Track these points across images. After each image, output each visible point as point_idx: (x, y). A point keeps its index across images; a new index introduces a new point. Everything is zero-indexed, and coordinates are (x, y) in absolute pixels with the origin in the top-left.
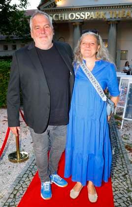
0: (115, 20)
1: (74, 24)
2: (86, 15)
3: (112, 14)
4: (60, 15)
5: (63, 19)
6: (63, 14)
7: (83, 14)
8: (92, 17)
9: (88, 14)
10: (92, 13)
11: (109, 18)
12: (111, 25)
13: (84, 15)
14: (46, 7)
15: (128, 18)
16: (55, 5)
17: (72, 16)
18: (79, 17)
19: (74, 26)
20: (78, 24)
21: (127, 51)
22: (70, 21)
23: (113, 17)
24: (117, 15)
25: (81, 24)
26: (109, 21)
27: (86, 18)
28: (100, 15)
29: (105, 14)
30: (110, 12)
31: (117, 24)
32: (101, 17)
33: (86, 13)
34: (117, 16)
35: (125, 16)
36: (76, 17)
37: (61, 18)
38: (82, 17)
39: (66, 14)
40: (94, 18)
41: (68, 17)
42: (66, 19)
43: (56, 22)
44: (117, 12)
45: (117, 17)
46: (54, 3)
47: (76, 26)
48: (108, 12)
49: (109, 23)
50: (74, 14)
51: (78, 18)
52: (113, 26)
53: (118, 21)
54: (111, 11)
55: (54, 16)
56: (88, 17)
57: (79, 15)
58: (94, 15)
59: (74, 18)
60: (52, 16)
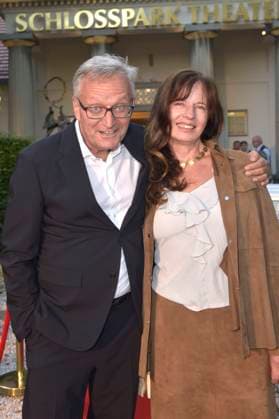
0: (206, 28)
1: (90, 41)
2: (124, 18)
3: (198, 12)
4: (48, 15)
5: (59, 26)
6: (58, 15)
7: (114, 13)
8: (141, 22)
9: (128, 14)
10: (141, 11)
11: (190, 22)
12: (197, 43)
13: (119, 15)
15: (242, 22)
17: (84, 18)
18: (104, 21)
19: (89, 46)
20: (101, 40)
21: (246, 111)
22: (79, 34)
23: (201, 22)
25: (111, 40)
26: (190, 32)
27: (125, 24)
28: (162, 16)
29: (177, 13)
30: (189, 9)
31: (212, 41)
32: (167, 21)
33: (124, 12)
34: (209, 18)
35: (233, 18)
36: (96, 21)
37: (54, 24)
38: (113, 23)
39: (66, 14)
40: (147, 23)
41: (72, 23)
42: (67, 26)
44: (211, 8)
45: (212, 21)
47: (95, 47)
48: (184, 9)
49: (189, 38)
50: (89, 13)
51: (100, 23)
52: (201, 43)
53: (215, 31)
54: (193, 6)
55: (31, 19)
56: (130, 21)
57: (105, 16)
58: (147, 15)
59: (88, 26)
60: (26, 19)
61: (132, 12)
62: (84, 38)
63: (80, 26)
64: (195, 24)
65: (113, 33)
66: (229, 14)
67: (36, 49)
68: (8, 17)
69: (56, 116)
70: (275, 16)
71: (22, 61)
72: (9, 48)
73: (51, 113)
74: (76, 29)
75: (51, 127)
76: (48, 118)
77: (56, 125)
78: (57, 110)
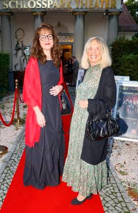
0: (82, 10)
1: (34, 14)
2: (48, 4)
3: (79, 3)
4: (17, 2)
5: (21, 7)
6: (21, 2)
7: (44, 2)
8: (55, 6)
9: (50, 2)
10: (56, 1)
12: (78, 17)
15: (96, 9)
17: (32, 3)
19: (34, 16)
20: (39, 13)
22: (30, 10)
23: (79, 7)
25: (43, 14)
26: (75, 12)
27: (49, 7)
28: (64, 4)
29: (70, 3)
31: (84, 16)
32: (66, 6)
35: (93, 6)
36: (37, 5)
37: (19, 6)
38: (44, 6)
39: (24, 2)
40: (58, 7)
41: (27, 6)
42: (25, 7)
43: (12, 10)
44: (84, 2)
45: (84, 7)
47: (36, 16)
48: (73, 1)
49: (75, 14)
50: (34, 1)
51: (39, 6)
52: (79, 17)
53: (85, 12)
55: (10, 3)
56: (51, 6)
57: (41, 3)
58: (58, 4)
59: (34, 7)
60: (8, 3)
61: (52, 2)
62: (32, 12)
63: (30, 7)
64: (77, 8)
65: (44, 10)
66: (91, 5)
67: (12, 17)
69: (20, 45)
70: (110, 7)
73: (18, 43)
74: (29, 8)
75: (18, 49)
76: (17, 46)
77: (20, 49)
78: (20, 43)
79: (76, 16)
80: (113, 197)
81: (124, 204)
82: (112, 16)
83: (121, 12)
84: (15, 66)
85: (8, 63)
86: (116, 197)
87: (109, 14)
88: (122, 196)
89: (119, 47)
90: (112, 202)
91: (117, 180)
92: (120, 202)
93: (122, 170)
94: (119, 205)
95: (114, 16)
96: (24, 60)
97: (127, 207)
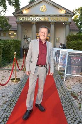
0: (53, 22)
1: (32, 23)
2: (39, 19)
4: (25, 18)
5: (27, 20)
6: (27, 18)
10: (42, 18)
11: (51, 20)
13: (38, 18)
14: (17, 13)
15: (60, 21)
16: (22, 13)
17: (31, 19)
18: (35, 19)
19: (32, 24)
20: (34, 23)
21: (60, 38)
22: (30, 22)
24: (54, 20)
26: (51, 22)
27: (39, 20)
29: (48, 19)
31: (54, 24)
32: (47, 20)
33: (39, 18)
36: (34, 19)
37: (26, 20)
38: (37, 20)
39: (28, 18)
40: (43, 20)
42: (28, 20)
43: (23, 22)
44: (55, 18)
46: (22, 11)
48: (50, 18)
50: (32, 18)
53: (55, 22)
54: (51, 17)
55: (22, 18)
56: (40, 20)
57: (35, 18)
59: (32, 20)
60: (21, 18)
61: (40, 18)
62: (31, 23)
63: (30, 20)
65: (37, 22)
66: (58, 20)
67: (22, 24)
68: (17, 18)
69: (26, 37)
70: (66, 20)
71: (20, 26)
72: (18, 24)
73: (25, 36)
75: (25, 39)
76: (24, 37)
77: (26, 38)
78: (26, 36)
79: (51, 24)
80: (65, 96)
81: (69, 99)
82: (67, 24)
83: (71, 23)
84: (23, 46)
85: (20, 45)
86: (66, 96)
87: (66, 24)
88: (68, 96)
89: (70, 38)
90: (64, 98)
91: (67, 90)
92: (67, 98)
93: (69, 87)
94: (67, 99)
95: (68, 25)
96: (27, 44)
97: (70, 100)
